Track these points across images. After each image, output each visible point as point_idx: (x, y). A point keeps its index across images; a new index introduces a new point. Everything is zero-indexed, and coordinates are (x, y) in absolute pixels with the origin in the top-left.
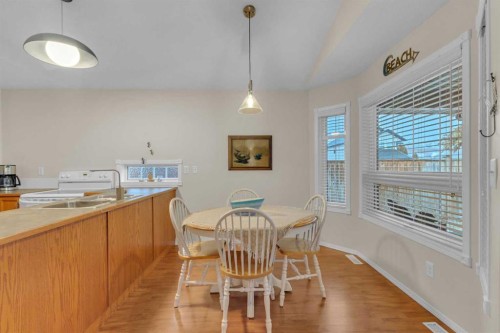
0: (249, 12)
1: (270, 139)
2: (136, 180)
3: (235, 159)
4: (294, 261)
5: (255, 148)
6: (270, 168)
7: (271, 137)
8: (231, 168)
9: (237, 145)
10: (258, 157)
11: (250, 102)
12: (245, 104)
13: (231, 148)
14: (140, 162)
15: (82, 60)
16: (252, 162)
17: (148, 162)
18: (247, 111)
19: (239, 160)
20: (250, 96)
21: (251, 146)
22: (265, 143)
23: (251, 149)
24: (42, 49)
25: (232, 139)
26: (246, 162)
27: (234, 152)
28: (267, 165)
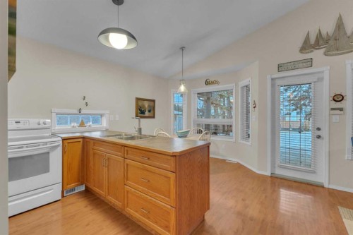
1: (154, 101)
3: (139, 111)
5: (149, 106)
6: (154, 117)
8: (137, 117)
9: (140, 103)
10: (149, 111)
13: (137, 105)
16: (147, 114)
17: (83, 112)
19: (141, 112)
21: (146, 104)
22: (152, 104)
23: (146, 106)
25: (137, 100)
26: (144, 113)
27: (138, 107)
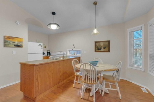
0: (95, 3)
1: (109, 42)
2: (71, 54)
3: (97, 48)
4: (111, 84)
6: (109, 51)
7: (109, 41)
8: (96, 51)
9: (97, 44)
10: (105, 48)
11: (95, 31)
12: (94, 32)
13: (96, 45)
14: (71, 50)
15: (57, 27)
16: (102, 49)
18: (95, 34)
19: (98, 49)
20: (95, 29)
21: (102, 44)
22: (107, 43)
23: (102, 45)
24: (50, 27)
25: (96, 42)
26: (100, 49)
27: (96, 46)
28: (108, 51)
